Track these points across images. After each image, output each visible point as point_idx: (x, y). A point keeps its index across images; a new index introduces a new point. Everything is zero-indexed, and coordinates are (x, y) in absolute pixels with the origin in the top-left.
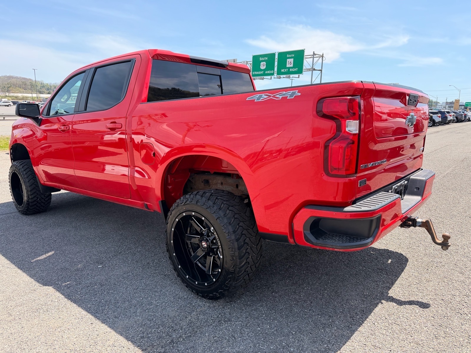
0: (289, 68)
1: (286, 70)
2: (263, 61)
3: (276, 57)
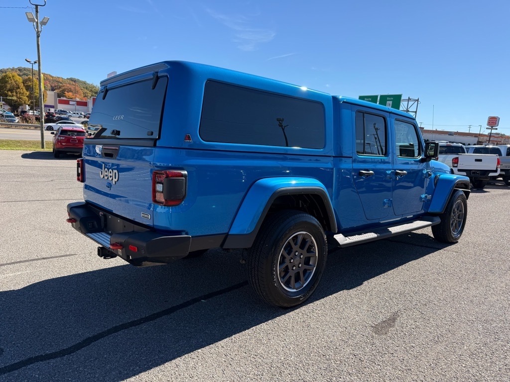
3: (379, 98)
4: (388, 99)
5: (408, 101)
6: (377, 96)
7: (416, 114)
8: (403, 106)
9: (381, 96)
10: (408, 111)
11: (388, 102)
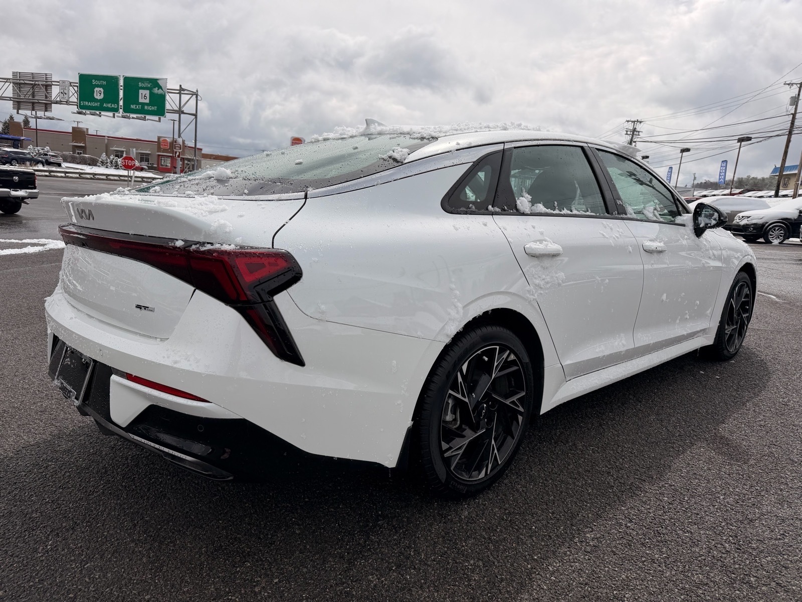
0: (143, 104)
1: (138, 107)
2: (98, 86)
4: (140, 85)
5: (180, 94)
6: (117, 78)
7: (196, 118)
8: (171, 101)
9: (126, 79)
10: (183, 113)
11: (140, 90)
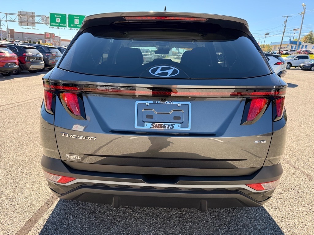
1: (74, 25)
2: (58, 17)
3: (67, 16)
4: (75, 17)
6: (65, 15)
9: (69, 15)
